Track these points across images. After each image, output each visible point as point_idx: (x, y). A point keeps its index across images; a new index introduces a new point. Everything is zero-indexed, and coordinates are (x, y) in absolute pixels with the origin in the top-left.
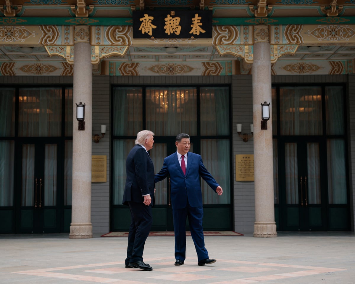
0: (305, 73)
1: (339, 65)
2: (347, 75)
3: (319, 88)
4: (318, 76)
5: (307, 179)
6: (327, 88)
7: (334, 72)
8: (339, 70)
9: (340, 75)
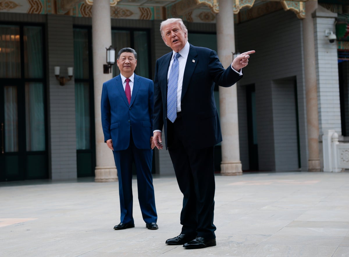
0: (2, 9)
1: (37, 4)
2: (46, 16)
3: (18, 28)
4: (16, 14)
5: (4, 126)
6: (25, 28)
7: (33, 11)
8: (38, 9)
9: (38, 14)
